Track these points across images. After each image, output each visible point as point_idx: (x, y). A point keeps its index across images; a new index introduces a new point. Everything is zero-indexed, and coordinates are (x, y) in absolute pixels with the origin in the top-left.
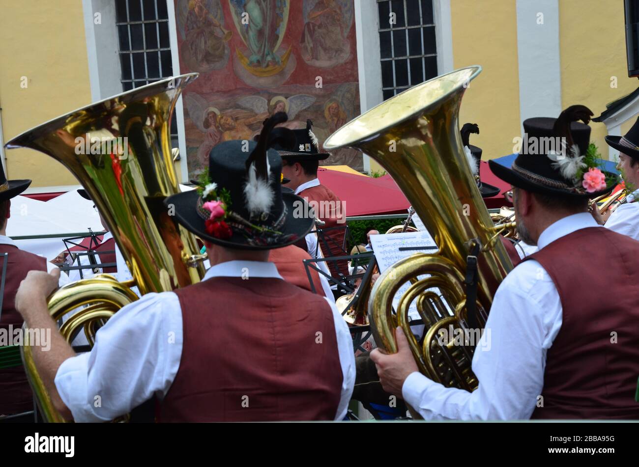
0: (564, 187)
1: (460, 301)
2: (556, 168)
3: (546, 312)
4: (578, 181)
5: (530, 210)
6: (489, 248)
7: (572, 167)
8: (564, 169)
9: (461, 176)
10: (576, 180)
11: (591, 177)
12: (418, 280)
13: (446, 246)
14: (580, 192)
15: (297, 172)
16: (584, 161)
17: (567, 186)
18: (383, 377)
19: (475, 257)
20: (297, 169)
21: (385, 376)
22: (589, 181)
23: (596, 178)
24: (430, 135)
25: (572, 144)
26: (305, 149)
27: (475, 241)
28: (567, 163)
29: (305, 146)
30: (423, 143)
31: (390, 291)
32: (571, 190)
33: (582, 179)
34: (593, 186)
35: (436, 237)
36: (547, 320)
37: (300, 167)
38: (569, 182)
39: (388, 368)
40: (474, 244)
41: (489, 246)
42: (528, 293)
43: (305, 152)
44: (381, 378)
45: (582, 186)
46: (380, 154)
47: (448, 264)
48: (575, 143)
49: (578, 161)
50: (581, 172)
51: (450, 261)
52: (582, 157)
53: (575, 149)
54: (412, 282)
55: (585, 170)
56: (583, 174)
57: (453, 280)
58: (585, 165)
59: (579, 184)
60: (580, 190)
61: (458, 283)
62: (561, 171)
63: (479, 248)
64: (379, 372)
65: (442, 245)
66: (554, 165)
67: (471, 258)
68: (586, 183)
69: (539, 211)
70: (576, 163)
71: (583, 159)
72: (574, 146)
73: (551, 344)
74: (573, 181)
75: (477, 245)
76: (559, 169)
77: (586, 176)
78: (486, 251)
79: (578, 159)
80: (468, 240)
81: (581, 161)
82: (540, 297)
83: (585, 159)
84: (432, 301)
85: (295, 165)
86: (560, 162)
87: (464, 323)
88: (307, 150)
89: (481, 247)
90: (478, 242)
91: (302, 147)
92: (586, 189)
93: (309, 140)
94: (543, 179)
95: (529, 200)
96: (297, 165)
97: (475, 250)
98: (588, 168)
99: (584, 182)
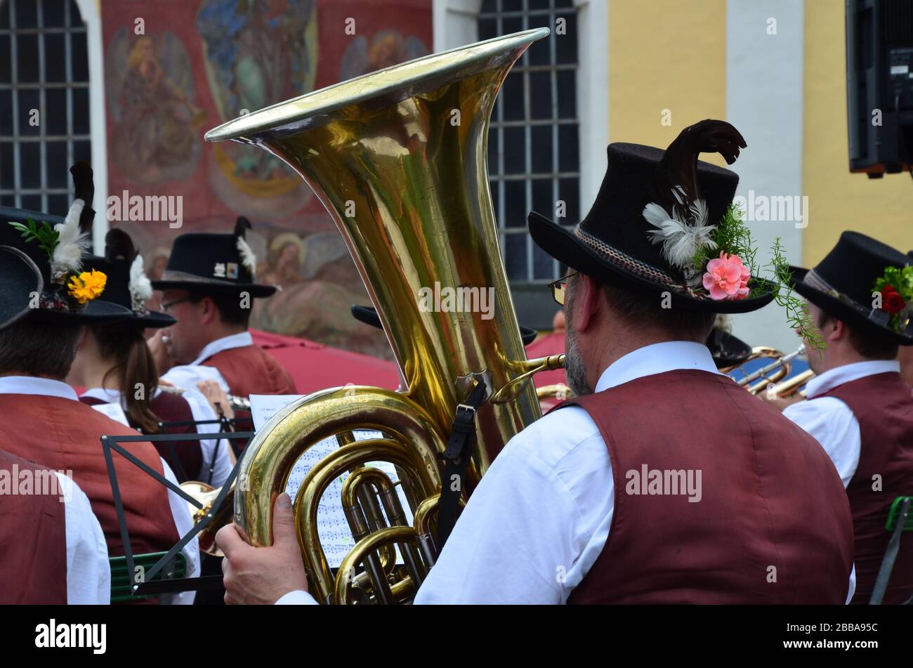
0: (665, 282)
1: (430, 495)
2: (655, 240)
3: (583, 512)
4: (696, 275)
5: (593, 322)
6: (506, 398)
7: (687, 243)
8: (671, 246)
9: (474, 243)
10: (692, 272)
11: (722, 268)
12: (353, 439)
13: (423, 382)
14: (694, 295)
15: (206, 317)
16: (713, 236)
17: (671, 281)
18: (231, 590)
19: (472, 408)
20: (206, 311)
21: (236, 588)
22: (717, 277)
23: (730, 273)
24: (422, 138)
25: (695, 199)
26: (225, 273)
27: (479, 378)
28: (680, 234)
29: (226, 267)
30: (405, 151)
31: (288, 449)
32: (678, 289)
33: (704, 270)
34: (723, 287)
35: (407, 363)
36: (581, 529)
37: (211, 305)
38: (677, 273)
39: (247, 572)
40: (476, 384)
41: (508, 394)
42: (554, 467)
43: (226, 279)
44: (228, 592)
45: (702, 286)
46: (312, 154)
47: (420, 418)
48: (703, 197)
49: (702, 235)
50: (704, 257)
51: (424, 413)
52: (711, 227)
53: (700, 208)
54: (341, 442)
55: (713, 254)
56: (708, 261)
57: (424, 450)
58: (713, 244)
59: (697, 281)
60: (695, 293)
61: (432, 456)
62: (666, 247)
63: (484, 391)
64: (227, 576)
65: (416, 381)
66: (652, 234)
67: (464, 409)
68: (710, 280)
69: (611, 324)
70: (698, 238)
71: (711, 233)
72: (697, 203)
73: (581, 578)
74: (685, 273)
75: (482, 386)
76: (660, 244)
77: (711, 266)
78: (498, 403)
79: (703, 230)
80: (466, 373)
81: (707, 236)
82: (577, 477)
83: (717, 234)
84: (376, 490)
85: (203, 303)
86: (665, 230)
87: (428, 541)
88: (230, 275)
89: (489, 390)
90: (486, 381)
91: (220, 269)
92: (708, 292)
93: (237, 257)
94: (628, 260)
95: (594, 299)
96: (207, 303)
97: (477, 396)
98: (719, 251)
99: (705, 276)
